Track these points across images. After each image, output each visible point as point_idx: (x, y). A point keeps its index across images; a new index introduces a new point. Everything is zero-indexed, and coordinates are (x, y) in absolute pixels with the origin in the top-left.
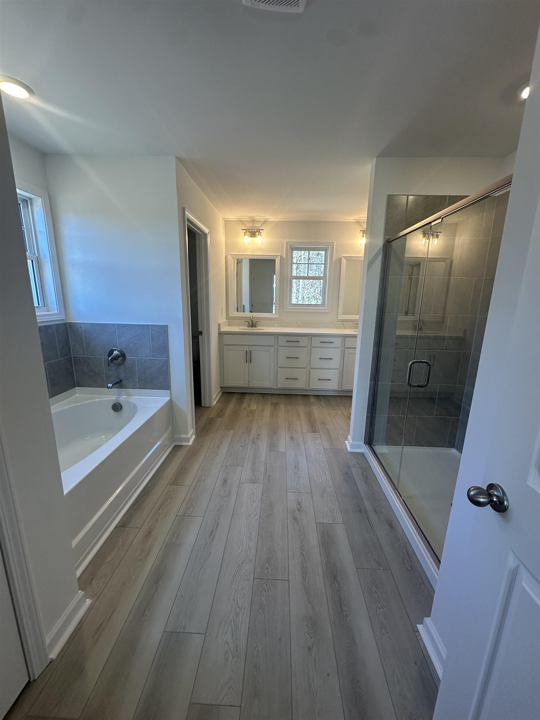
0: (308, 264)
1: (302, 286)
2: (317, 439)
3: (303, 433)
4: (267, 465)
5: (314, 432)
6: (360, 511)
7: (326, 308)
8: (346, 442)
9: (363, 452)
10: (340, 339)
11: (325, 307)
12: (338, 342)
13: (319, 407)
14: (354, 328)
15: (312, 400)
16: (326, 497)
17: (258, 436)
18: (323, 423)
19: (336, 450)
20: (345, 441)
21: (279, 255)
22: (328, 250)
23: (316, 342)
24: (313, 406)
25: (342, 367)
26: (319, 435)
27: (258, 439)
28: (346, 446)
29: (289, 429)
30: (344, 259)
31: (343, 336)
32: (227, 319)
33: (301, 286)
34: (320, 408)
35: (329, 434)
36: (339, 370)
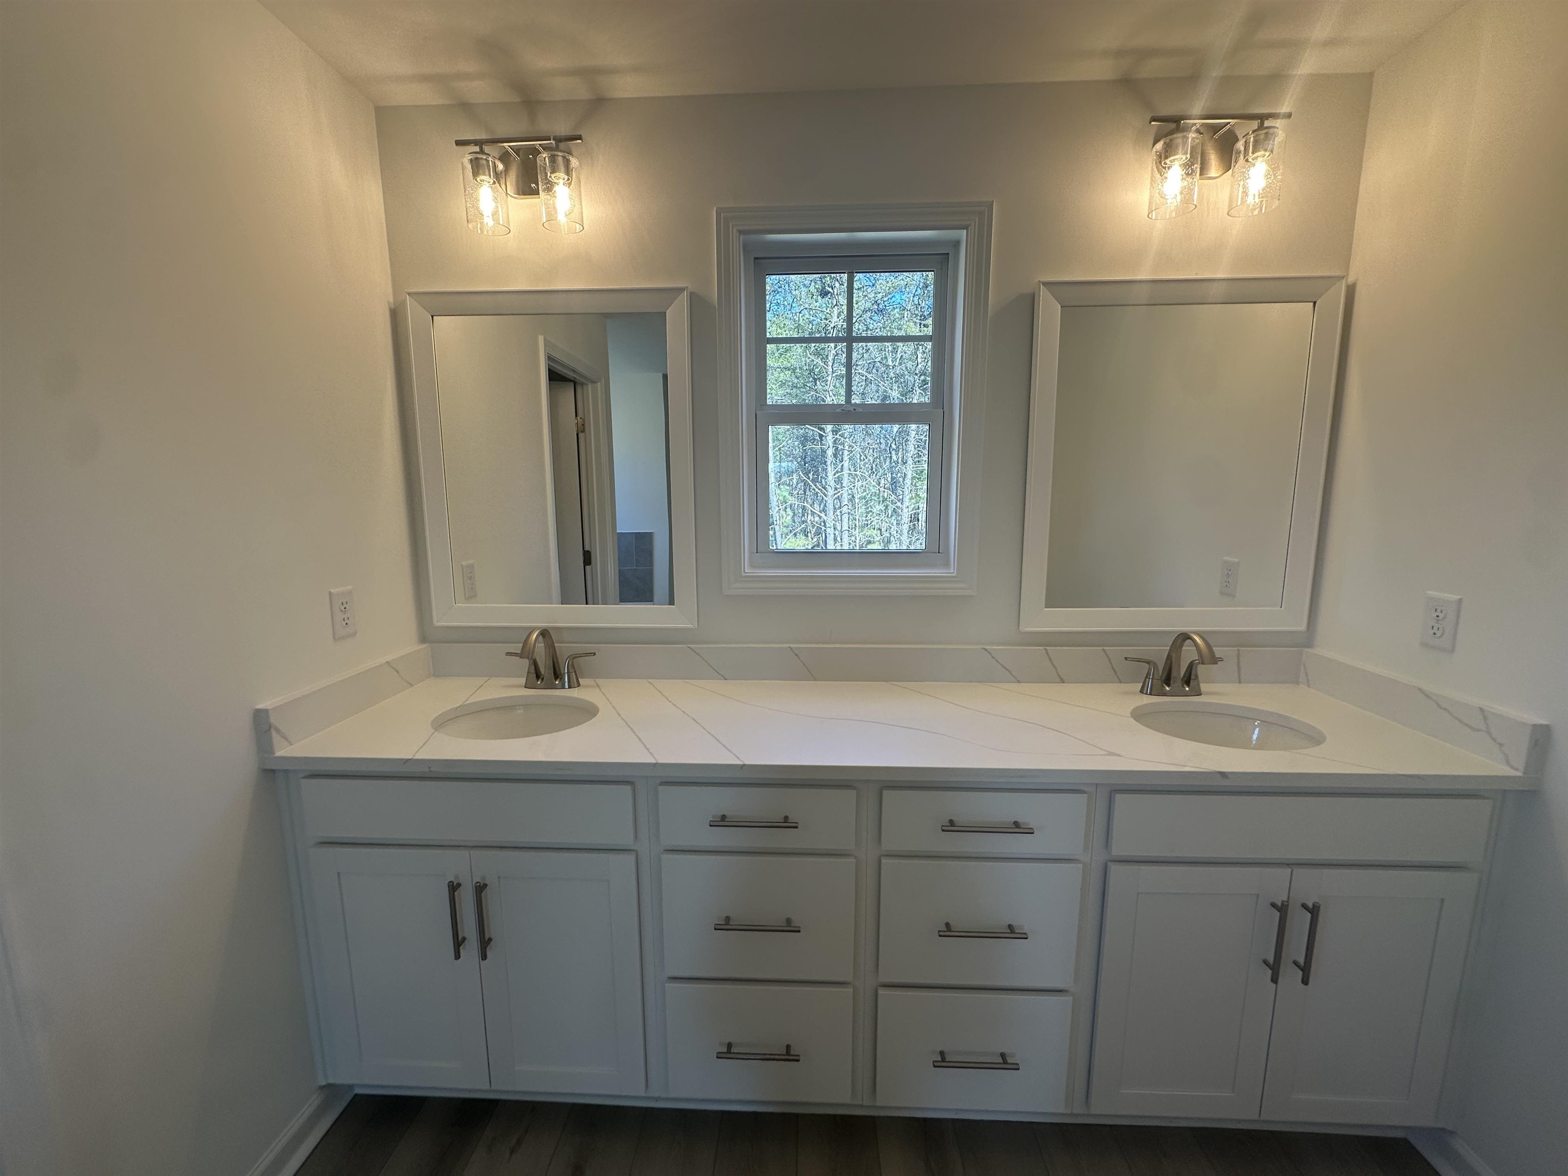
0: (849, 339)
1: (849, 472)
7: (952, 571)
11: (946, 564)
14: (1118, 680)
21: (681, 290)
22: (957, 258)
30: (1050, 297)
32: (423, 639)
33: (846, 472)
36: (1067, 999)
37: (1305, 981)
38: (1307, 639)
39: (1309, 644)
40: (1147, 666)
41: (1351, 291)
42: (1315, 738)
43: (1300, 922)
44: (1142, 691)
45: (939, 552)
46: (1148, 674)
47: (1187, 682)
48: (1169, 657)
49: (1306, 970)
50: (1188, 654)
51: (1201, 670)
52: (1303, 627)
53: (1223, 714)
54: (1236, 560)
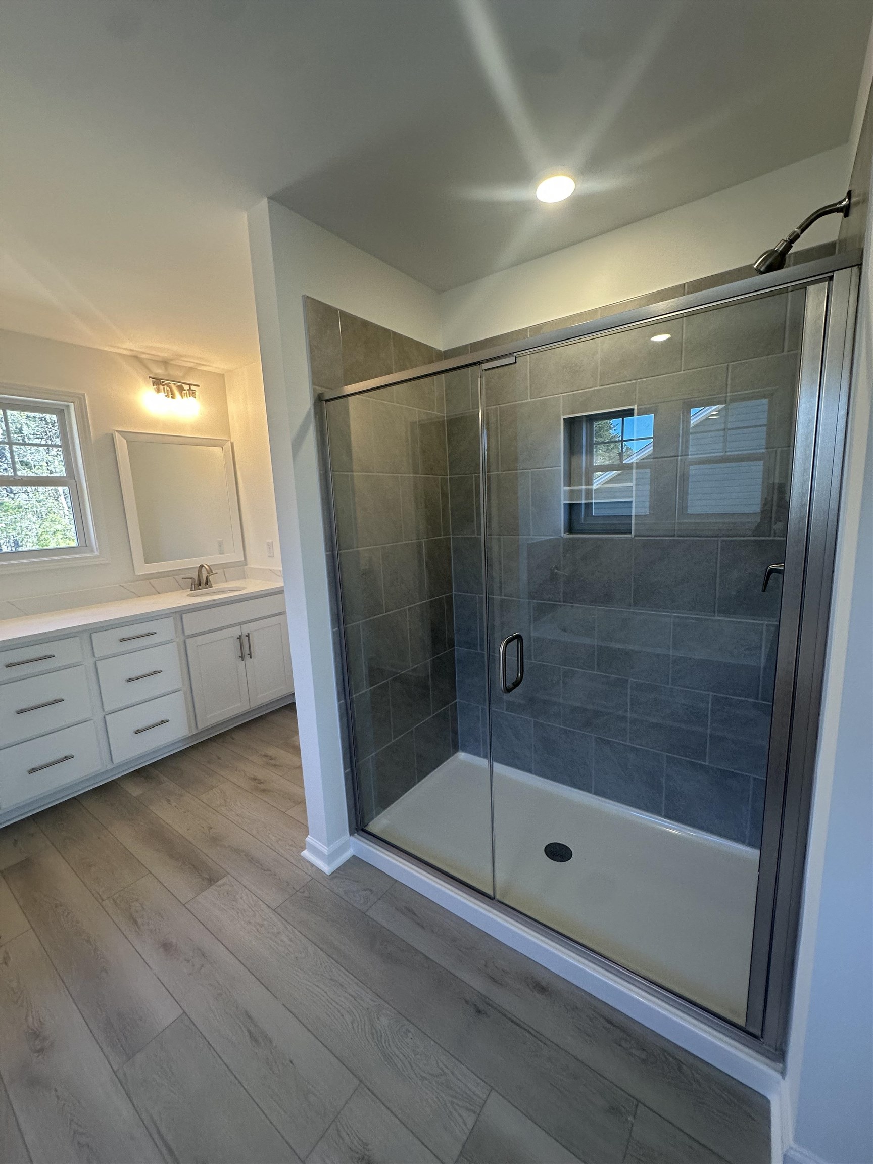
2: (238, 897)
3: (186, 905)
4: (159, 1132)
5: (211, 880)
6: (479, 1012)
7: (97, 553)
8: (306, 853)
9: (354, 853)
10: (169, 622)
11: (92, 551)
12: (166, 630)
13: (168, 801)
15: (135, 790)
16: (397, 1052)
17: (36, 1035)
18: (215, 840)
19: (304, 892)
20: (300, 852)
22: (69, 413)
23: (105, 643)
24: (151, 808)
25: (187, 682)
26: (230, 877)
27: (41, 1051)
28: (313, 866)
29: (135, 922)
30: (122, 438)
31: (175, 612)
34: (174, 804)
35: (252, 860)
36: (181, 692)
37: (251, 658)
38: (245, 562)
39: (246, 565)
40: (191, 580)
41: (232, 444)
42: (244, 588)
43: (245, 640)
44: (191, 590)
45: (87, 546)
46: (192, 583)
47: (207, 583)
48: (198, 576)
49: (250, 654)
50: (204, 574)
51: (211, 578)
52: (243, 559)
53: (219, 592)
54: (221, 539)
